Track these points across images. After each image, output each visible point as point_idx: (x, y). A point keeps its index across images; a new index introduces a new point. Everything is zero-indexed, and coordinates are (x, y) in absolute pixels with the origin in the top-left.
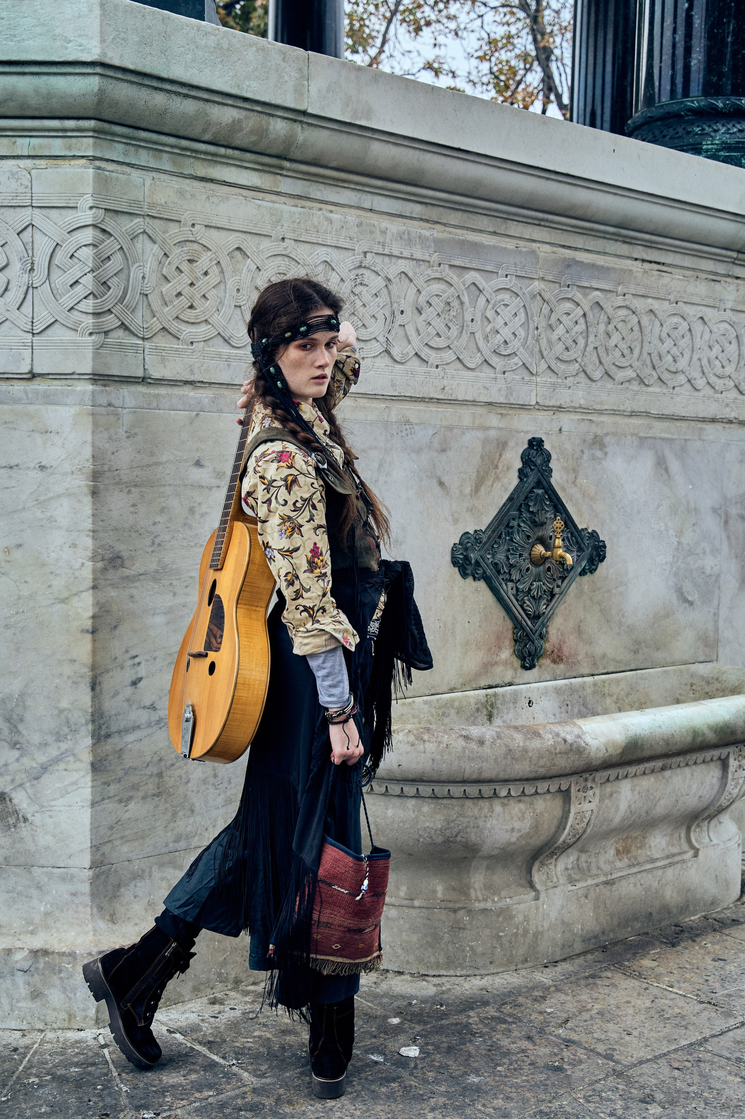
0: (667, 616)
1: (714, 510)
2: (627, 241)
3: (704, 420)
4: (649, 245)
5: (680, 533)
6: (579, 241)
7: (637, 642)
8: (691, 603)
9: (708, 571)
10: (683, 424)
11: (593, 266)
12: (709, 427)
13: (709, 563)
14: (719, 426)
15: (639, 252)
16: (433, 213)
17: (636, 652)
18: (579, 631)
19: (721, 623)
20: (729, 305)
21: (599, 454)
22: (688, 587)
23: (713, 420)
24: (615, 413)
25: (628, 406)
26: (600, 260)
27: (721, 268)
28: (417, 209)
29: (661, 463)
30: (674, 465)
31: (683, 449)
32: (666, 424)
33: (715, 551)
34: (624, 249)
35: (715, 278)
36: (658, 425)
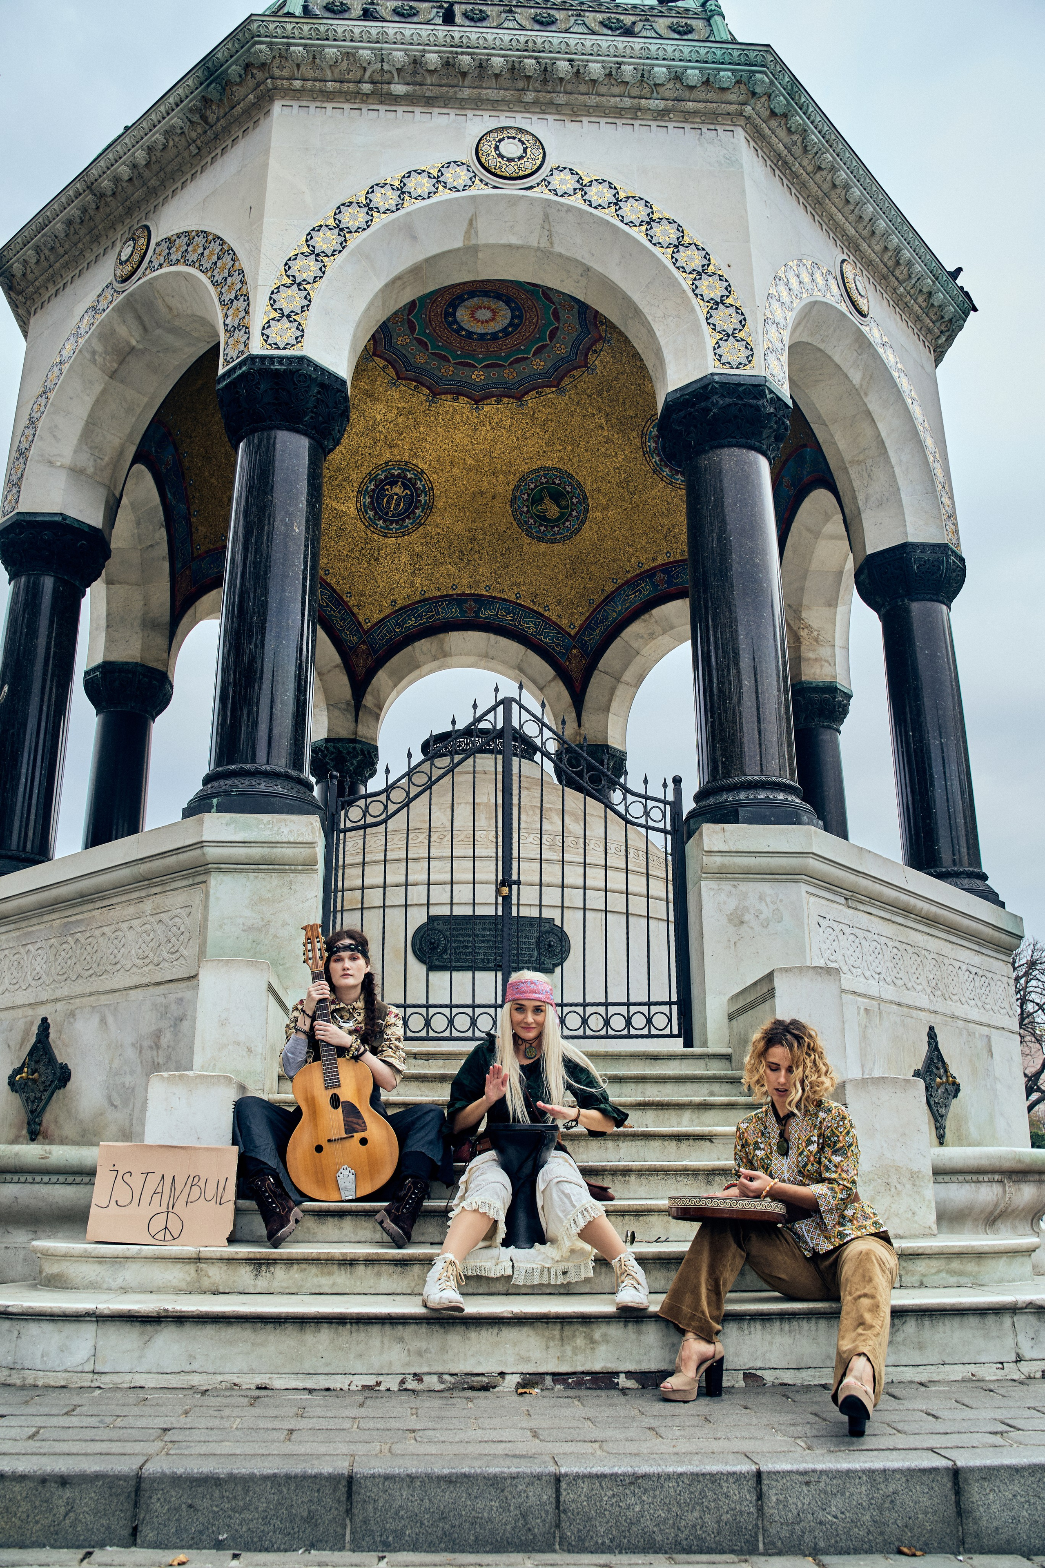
0: (101, 1114)
1: (133, 1045)
2: (92, 901)
3: (130, 988)
4: (103, 899)
5: (111, 1061)
6: (70, 912)
7: (84, 1130)
8: (116, 1107)
9: (127, 1085)
10: (117, 994)
11: (77, 921)
12: (130, 992)
13: (128, 1080)
14: (139, 990)
15: (100, 904)
16: (17, 925)
17: (83, 1136)
18: (56, 1122)
19: (134, 1122)
20: (148, 913)
21: (72, 1020)
22: (114, 1095)
23: (136, 987)
24: (82, 996)
25: (88, 991)
26: (79, 917)
27: (143, 893)
28: (12, 926)
29: (103, 1021)
30: (110, 1020)
31: (116, 1009)
32: (110, 996)
33: (132, 1072)
34: (90, 906)
35: (141, 900)
36: (103, 997)
